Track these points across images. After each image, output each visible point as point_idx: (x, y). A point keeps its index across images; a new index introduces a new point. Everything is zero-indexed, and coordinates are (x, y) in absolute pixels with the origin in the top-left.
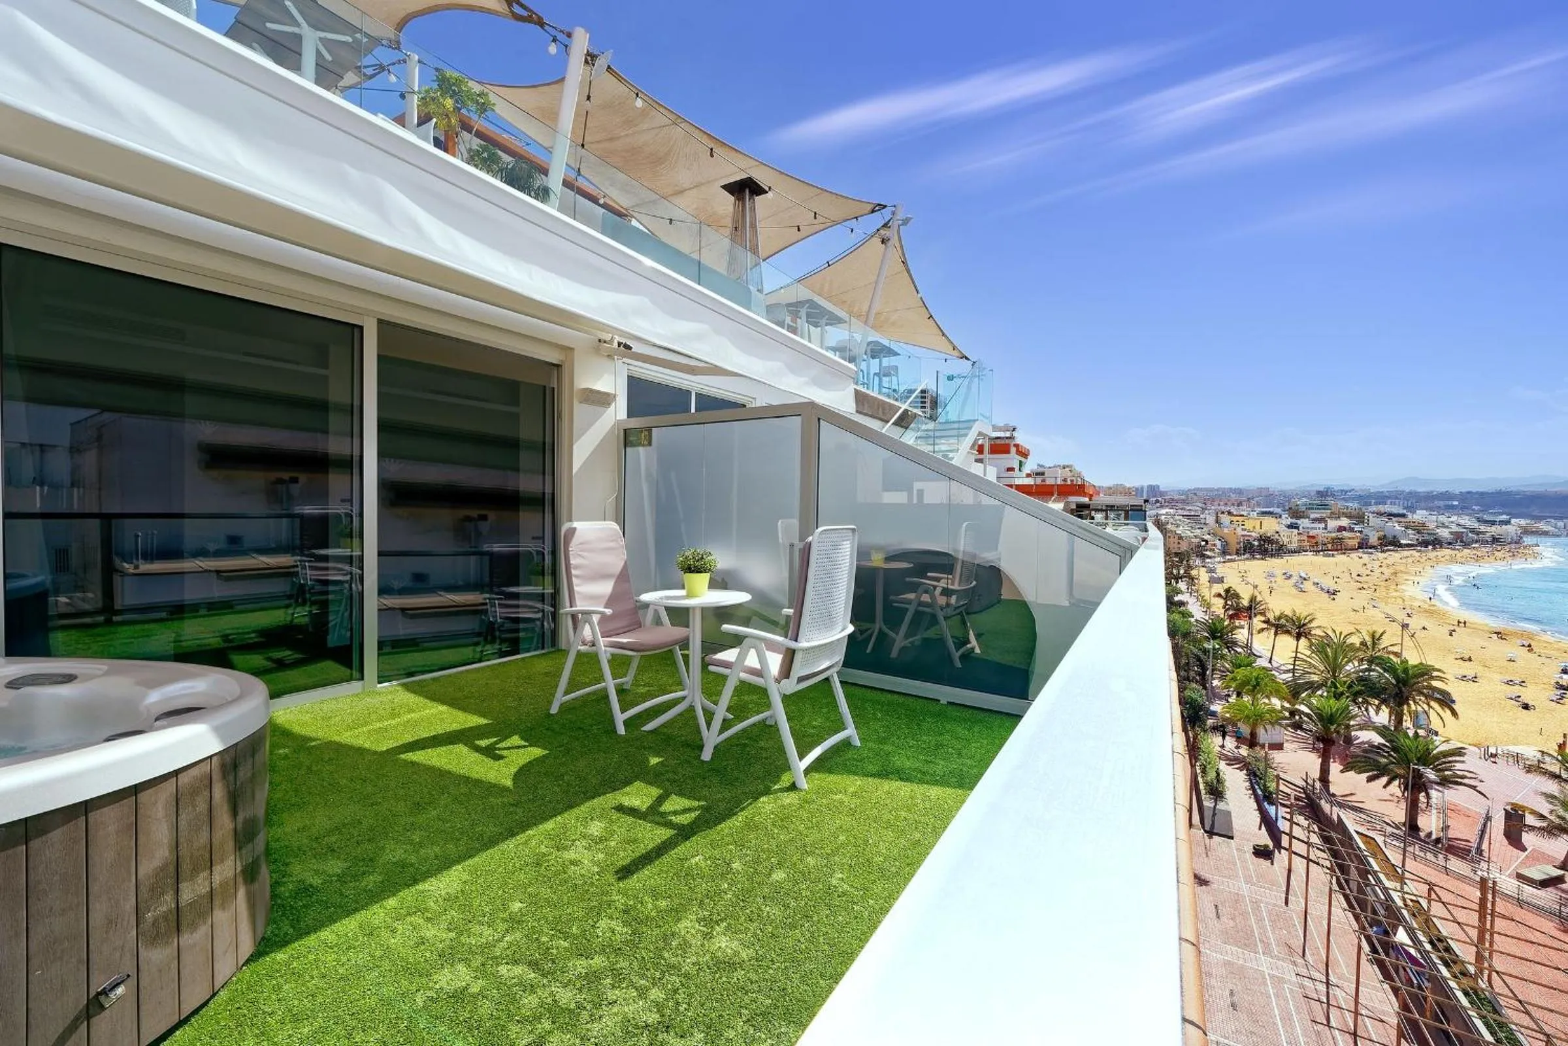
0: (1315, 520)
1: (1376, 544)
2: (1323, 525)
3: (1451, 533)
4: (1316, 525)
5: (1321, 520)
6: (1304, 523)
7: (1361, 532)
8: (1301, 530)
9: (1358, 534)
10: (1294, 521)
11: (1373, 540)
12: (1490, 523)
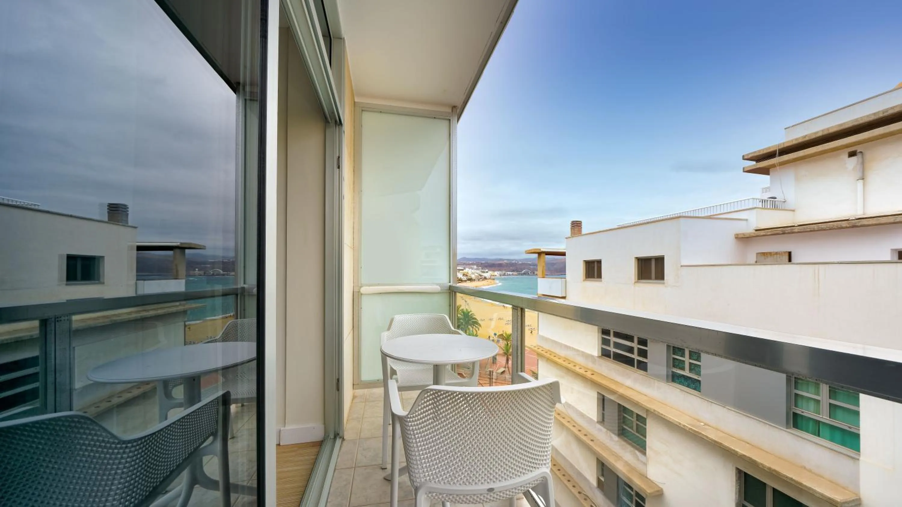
12: (484, 272)
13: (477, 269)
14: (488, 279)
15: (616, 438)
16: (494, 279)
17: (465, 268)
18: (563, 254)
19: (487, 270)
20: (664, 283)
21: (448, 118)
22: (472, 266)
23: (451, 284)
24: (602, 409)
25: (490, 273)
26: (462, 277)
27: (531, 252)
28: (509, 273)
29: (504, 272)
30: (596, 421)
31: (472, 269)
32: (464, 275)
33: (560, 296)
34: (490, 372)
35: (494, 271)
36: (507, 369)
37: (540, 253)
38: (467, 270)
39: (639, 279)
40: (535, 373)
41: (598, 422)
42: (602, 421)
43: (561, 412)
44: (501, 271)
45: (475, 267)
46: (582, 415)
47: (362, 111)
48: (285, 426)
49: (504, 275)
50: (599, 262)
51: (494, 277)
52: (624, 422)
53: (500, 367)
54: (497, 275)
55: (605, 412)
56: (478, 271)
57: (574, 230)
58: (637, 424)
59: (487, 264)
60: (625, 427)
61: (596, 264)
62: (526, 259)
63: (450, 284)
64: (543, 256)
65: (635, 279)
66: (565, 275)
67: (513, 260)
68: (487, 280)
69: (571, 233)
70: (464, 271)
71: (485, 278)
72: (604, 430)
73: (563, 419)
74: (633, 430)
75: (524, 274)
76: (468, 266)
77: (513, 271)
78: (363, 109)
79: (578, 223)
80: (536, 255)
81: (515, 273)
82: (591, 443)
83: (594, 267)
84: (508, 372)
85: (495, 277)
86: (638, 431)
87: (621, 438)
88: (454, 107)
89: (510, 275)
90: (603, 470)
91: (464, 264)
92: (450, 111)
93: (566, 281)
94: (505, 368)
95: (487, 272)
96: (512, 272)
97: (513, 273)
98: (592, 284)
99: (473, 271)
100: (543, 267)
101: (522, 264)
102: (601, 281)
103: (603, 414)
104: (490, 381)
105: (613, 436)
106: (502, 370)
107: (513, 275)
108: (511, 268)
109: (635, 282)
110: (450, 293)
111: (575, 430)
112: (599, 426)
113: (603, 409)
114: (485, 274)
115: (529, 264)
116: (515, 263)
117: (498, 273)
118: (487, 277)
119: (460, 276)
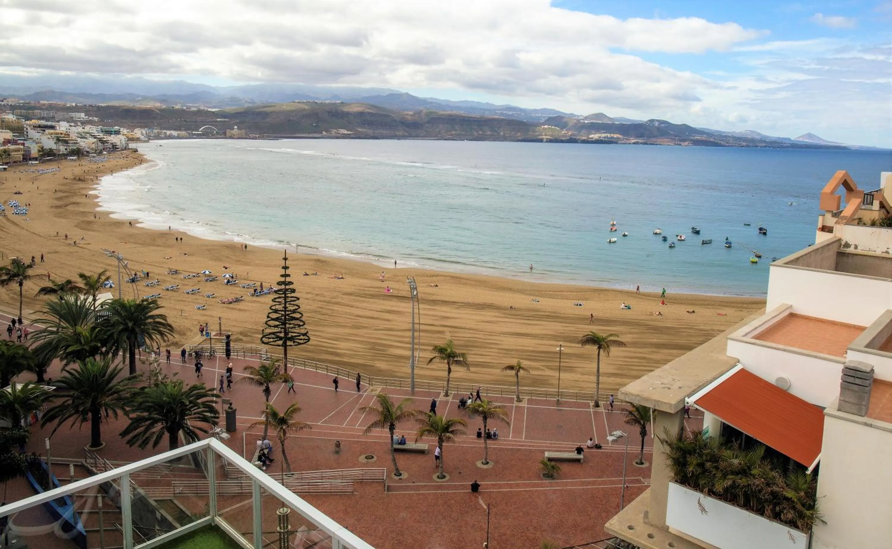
1: (37, 157)
7: (23, 144)
9: (22, 146)
12: (109, 133)
17: (53, 123)
26: (53, 149)
32: (57, 140)
38: (63, 128)
56: (94, 131)
70: (57, 130)
95: (117, 132)
99: (79, 129)
114: (113, 139)
115: (213, 112)
116: (183, 110)
117: (142, 134)
118: (118, 143)
119: (49, 144)
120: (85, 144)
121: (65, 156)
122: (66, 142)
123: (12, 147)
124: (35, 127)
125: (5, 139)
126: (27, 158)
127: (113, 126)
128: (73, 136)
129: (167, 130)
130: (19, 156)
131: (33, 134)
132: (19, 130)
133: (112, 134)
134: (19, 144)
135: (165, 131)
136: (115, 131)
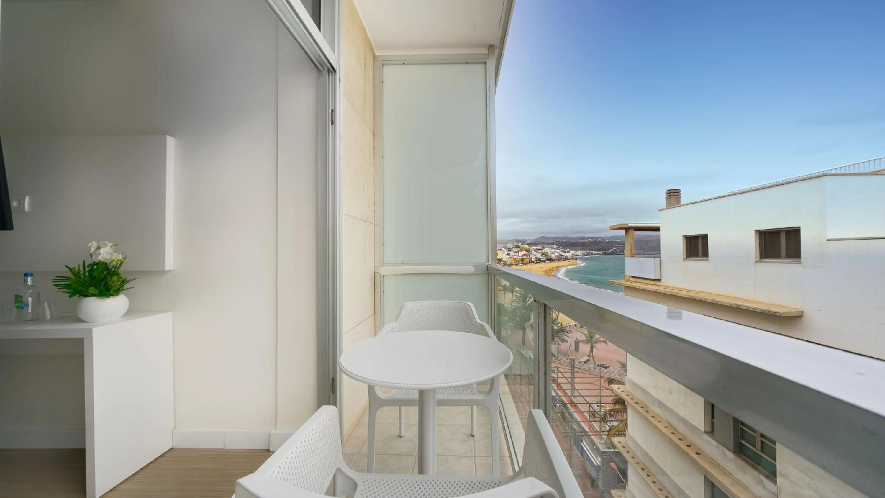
0: (515, 252)
1: (534, 261)
2: (517, 254)
3: (555, 256)
4: (516, 254)
5: (518, 252)
6: (512, 253)
7: (529, 256)
8: (511, 256)
9: (529, 257)
10: (509, 253)
11: (533, 260)
12: (565, 252)
13: (557, 249)
14: (570, 259)
15: (731, 455)
16: (576, 259)
17: (543, 248)
18: (657, 229)
19: (568, 250)
20: (800, 263)
21: (484, 60)
22: (552, 246)
23: (490, 263)
24: (710, 416)
25: (572, 252)
26: (541, 258)
27: (617, 227)
28: (593, 252)
29: (588, 251)
30: (703, 430)
31: (552, 248)
32: (543, 255)
33: (654, 278)
34: (571, 359)
35: (576, 250)
36: (591, 358)
37: (627, 229)
38: (546, 250)
39: (761, 257)
40: (624, 365)
41: (705, 432)
42: (711, 431)
43: (657, 414)
44: (584, 250)
45: (555, 246)
46: (685, 422)
47: (383, 65)
48: (276, 429)
49: (588, 254)
50: (705, 237)
51: (576, 257)
52: (742, 437)
53: (583, 355)
54: (580, 255)
55: (715, 421)
56: (558, 251)
57: (671, 200)
58: (762, 442)
59: (568, 243)
60: (743, 442)
61: (700, 240)
62: (613, 237)
63: (488, 264)
64: (631, 231)
65: (756, 258)
66: (660, 254)
67: (598, 238)
68: (568, 261)
69: (667, 204)
70: (544, 251)
71: (566, 258)
72: (715, 443)
73: (659, 423)
74: (755, 447)
75: (613, 253)
76: (547, 246)
77: (599, 250)
78: (384, 62)
79: (675, 191)
80: (623, 232)
81: (601, 253)
82: (696, 457)
83: (698, 244)
84: (592, 361)
85: (578, 257)
86: (762, 450)
87: (739, 456)
88: (491, 47)
89: (595, 255)
90: (713, 491)
91: (543, 243)
92: (487, 52)
93: (661, 260)
94: (589, 356)
95: (568, 252)
96: (597, 251)
97: (599, 252)
98: (696, 264)
99: (552, 250)
100: (632, 244)
101: (609, 242)
102: (708, 260)
103: (713, 424)
104: (571, 369)
105: (727, 452)
106: (586, 358)
107: (598, 254)
108: (596, 247)
109: (756, 262)
110: (488, 274)
111: (675, 439)
112: (706, 437)
113: (713, 417)
114: (566, 254)
115: (618, 242)
116: (601, 241)
117: (581, 253)
118: (568, 256)
119: (539, 256)
120: (553, 256)
121: (544, 261)
122: (546, 255)
123: (525, 257)
124: (534, 250)
125: (523, 254)
126: (530, 262)
127: (566, 249)
128: (549, 253)
129: (593, 251)
130: (527, 261)
131: (533, 252)
132: (528, 251)
133: (566, 252)
134: (528, 256)
135: (592, 252)
136: (568, 251)
